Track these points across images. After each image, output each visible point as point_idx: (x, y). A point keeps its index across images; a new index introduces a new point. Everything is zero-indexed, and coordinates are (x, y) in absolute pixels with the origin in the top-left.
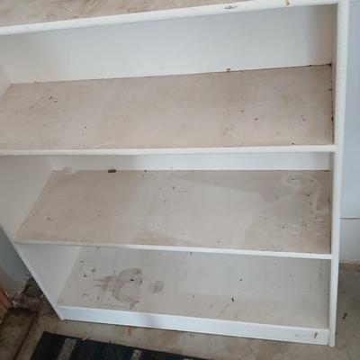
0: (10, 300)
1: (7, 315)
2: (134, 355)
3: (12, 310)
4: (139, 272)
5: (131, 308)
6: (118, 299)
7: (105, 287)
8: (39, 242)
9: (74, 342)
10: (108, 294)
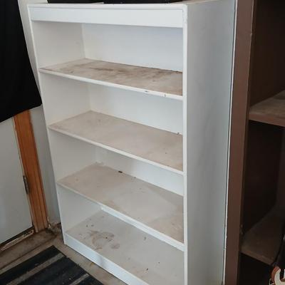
0: (48, 223)
1: (42, 230)
2: (85, 275)
3: (46, 229)
4: (113, 236)
5: (96, 250)
6: (93, 243)
7: (91, 235)
8: (66, 187)
9: (63, 256)
10: (91, 239)
